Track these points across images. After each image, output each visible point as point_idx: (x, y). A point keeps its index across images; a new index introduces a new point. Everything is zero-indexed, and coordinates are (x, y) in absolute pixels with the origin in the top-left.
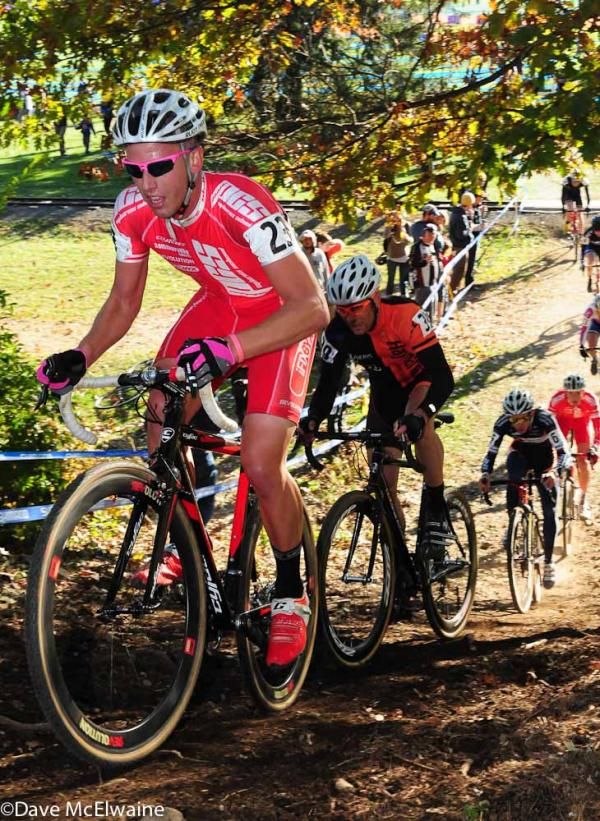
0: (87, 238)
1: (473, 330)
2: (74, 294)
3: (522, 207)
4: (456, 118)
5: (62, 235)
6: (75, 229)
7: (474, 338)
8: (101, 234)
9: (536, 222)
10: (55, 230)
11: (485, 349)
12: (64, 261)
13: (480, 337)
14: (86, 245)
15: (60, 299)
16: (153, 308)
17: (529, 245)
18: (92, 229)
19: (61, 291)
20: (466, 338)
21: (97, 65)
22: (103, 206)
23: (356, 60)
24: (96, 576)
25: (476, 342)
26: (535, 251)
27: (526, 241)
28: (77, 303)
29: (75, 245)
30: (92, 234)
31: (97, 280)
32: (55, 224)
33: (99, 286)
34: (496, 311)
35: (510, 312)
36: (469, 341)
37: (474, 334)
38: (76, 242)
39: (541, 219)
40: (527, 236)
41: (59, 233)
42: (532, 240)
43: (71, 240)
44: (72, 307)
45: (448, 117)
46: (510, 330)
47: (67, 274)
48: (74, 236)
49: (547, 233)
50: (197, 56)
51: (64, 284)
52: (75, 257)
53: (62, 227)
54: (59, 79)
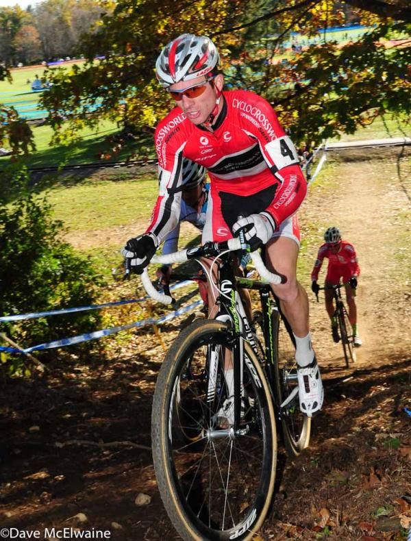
0: (100, 184)
1: (306, 215)
2: (96, 215)
3: (326, 147)
4: (285, 110)
5: (87, 184)
6: (94, 180)
7: (307, 219)
8: (107, 182)
9: (334, 154)
10: (83, 182)
11: (314, 225)
12: (88, 198)
13: (311, 219)
14: (100, 188)
15: (89, 218)
16: (138, 218)
17: (332, 168)
18: (102, 179)
19: (89, 214)
20: (303, 220)
21: (100, 100)
22: (107, 167)
23: (234, 78)
24: (124, 366)
25: (308, 221)
26: (335, 171)
27: (329, 166)
28: (98, 220)
29: (95, 189)
30: (102, 182)
31: (107, 206)
32: (82, 179)
33: (109, 209)
34: (318, 204)
35: (325, 204)
36: (305, 221)
37: (307, 217)
38: (94, 187)
39: (337, 153)
40: (331, 162)
41: (85, 183)
42: (333, 164)
43: (92, 186)
44: (96, 222)
45: (282, 110)
46: (326, 213)
47: (91, 205)
48: (93, 184)
49: (340, 160)
50: (151, 90)
51: (90, 210)
52: (94, 195)
53: (87, 180)
54: (82, 108)
